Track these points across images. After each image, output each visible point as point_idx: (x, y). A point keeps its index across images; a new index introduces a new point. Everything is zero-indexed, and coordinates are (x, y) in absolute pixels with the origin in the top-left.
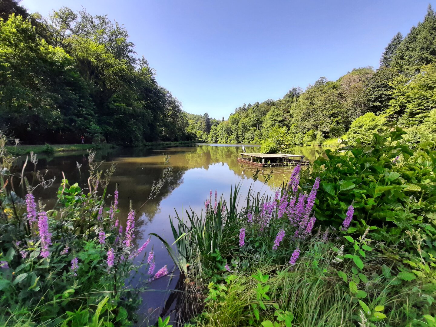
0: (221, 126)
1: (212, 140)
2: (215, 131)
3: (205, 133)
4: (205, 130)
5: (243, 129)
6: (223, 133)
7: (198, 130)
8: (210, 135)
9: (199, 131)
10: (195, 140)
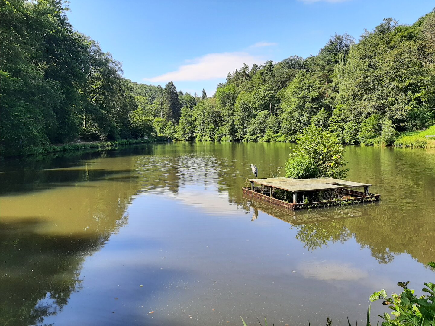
0: (201, 108)
1: (183, 135)
2: (189, 119)
3: (170, 122)
4: (168, 116)
5: (243, 114)
6: (206, 122)
7: (156, 116)
8: (180, 126)
9: (157, 119)
10: (149, 136)
